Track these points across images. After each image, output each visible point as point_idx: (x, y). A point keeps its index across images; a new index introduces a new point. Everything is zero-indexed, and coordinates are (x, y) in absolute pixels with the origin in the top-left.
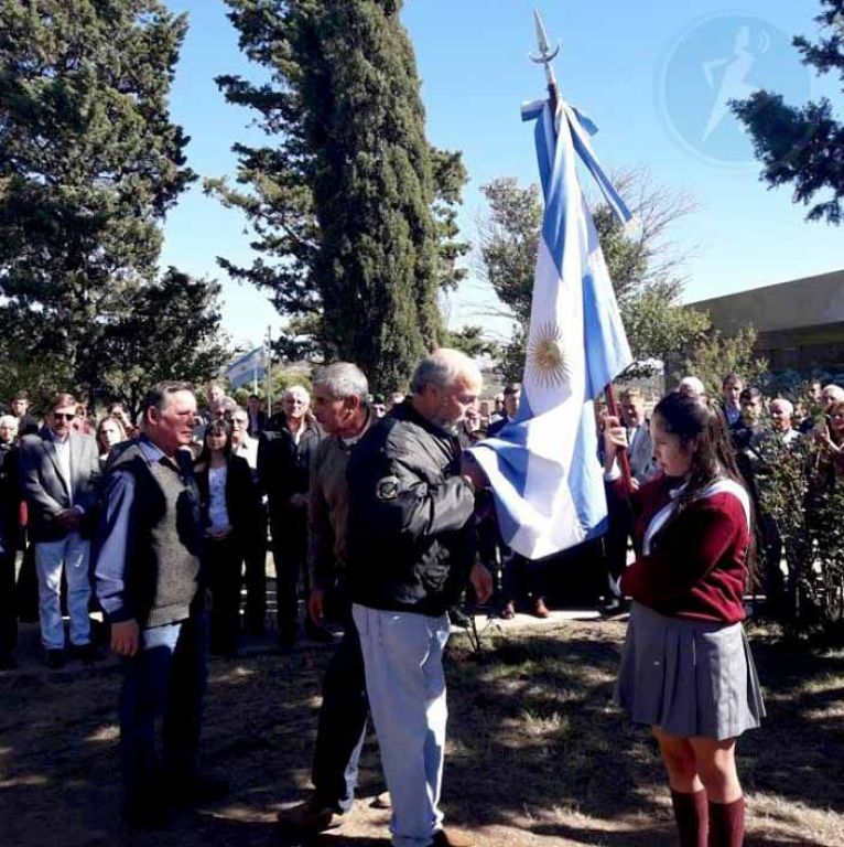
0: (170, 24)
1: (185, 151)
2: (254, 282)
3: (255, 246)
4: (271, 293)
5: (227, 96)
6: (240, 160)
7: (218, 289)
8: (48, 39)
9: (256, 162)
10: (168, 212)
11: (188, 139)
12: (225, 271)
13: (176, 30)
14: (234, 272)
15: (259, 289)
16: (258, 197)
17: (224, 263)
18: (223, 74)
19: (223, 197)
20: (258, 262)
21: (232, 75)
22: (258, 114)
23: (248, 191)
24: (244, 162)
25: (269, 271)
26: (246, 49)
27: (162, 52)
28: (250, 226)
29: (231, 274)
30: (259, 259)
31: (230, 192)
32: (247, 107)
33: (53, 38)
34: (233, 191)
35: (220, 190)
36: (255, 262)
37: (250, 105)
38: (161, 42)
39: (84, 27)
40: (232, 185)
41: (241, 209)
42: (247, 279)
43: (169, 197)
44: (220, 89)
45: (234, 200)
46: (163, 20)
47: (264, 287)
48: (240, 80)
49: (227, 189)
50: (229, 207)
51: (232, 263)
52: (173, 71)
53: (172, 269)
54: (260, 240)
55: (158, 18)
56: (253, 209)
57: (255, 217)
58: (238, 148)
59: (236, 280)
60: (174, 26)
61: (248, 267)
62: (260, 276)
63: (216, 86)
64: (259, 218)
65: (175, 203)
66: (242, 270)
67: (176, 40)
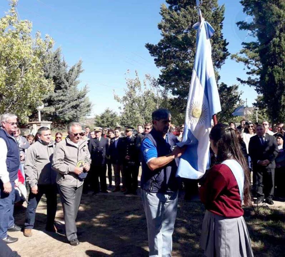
0: (219, 10)
1: (227, 47)
2: (249, 85)
3: (248, 73)
4: (255, 87)
5: (239, 28)
6: (243, 47)
7: (236, 88)
9: (248, 46)
10: (222, 66)
11: (228, 43)
12: (239, 82)
13: (221, 11)
14: (242, 82)
15: (250, 87)
16: (247, 58)
17: (239, 79)
18: (239, 21)
19: (237, 59)
21: (241, 21)
22: (249, 32)
23: (244, 56)
24: (245, 48)
25: (253, 81)
26: (245, 12)
27: (218, 18)
28: (246, 67)
29: (241, 83)
30: (250, 77)
31: (239, 57)
32: (246, 30)
34: (240, 57)
35: (235, 58)
36: (248, 78)
37: (247, 29)
38: (217, 15)
40: (239, 55)
41: (242, 62)
42: (246, 83)
43: (221, 62)
44: (238, 26)
45: (240, 60)
46: (217, 9)
47: (252, 86)
48: (244, 22)
49: (238, 57)
50: (238, 62)
51: (242, 79)
52: (222, 23)
53: (223, 83)
54: (249, 71)
56: (246, 62)
57: (247, 64)
58: (243, 43)
59: (243, 85)
61: (246, 80)
62: (250, 82)
63: (237, 25)
64: (248, 65)
65: (224, 63)
66: (245, 81)
67: (222, 14)
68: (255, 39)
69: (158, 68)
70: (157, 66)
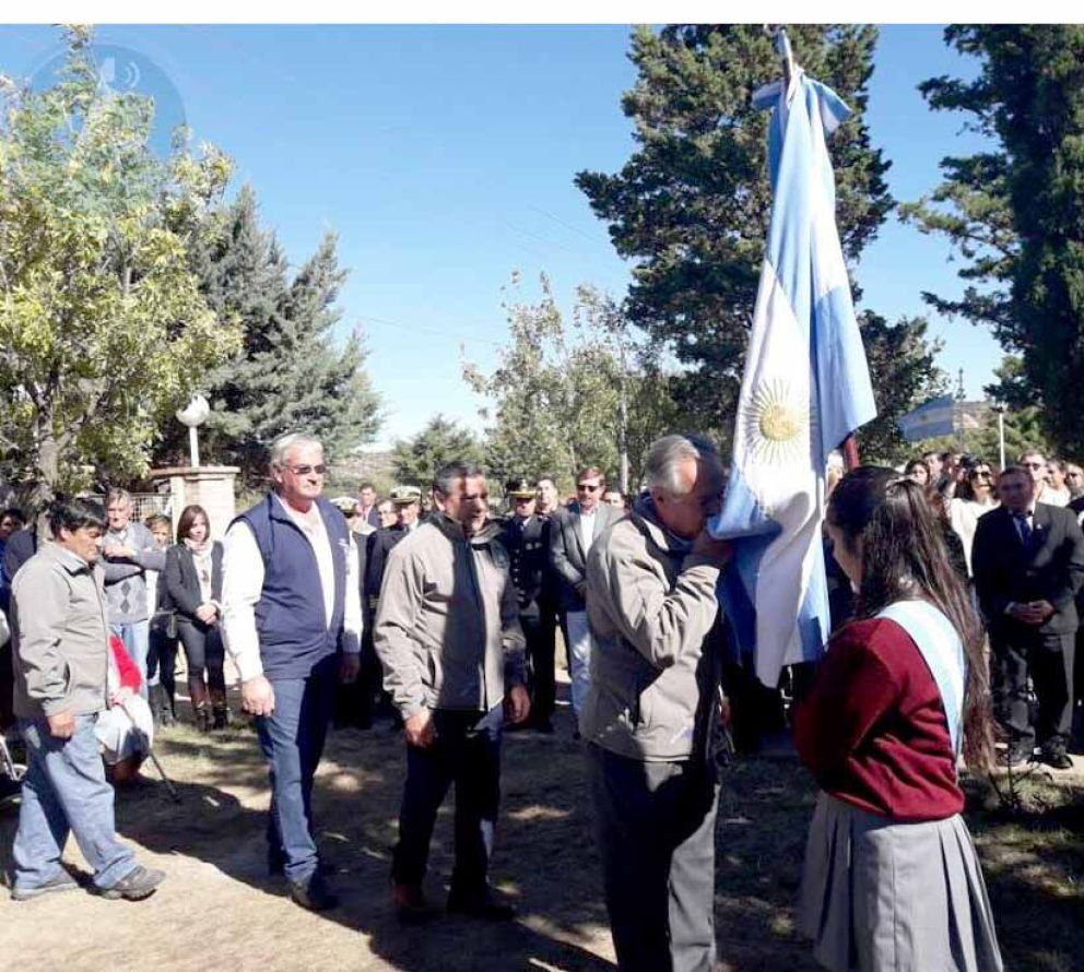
0: (855, 37)
1: (885, 178)
2: (969, 317)
3: (964, 274)
4: (993, 327)
5: (931, 102)
6: (945, 176)
7: (922, 329)
8: (723, 89)
9: (965, 172)
11: (889, 164)
12: (933, 308)
13: (865, 41)
14: (944, 307)
15: (974, 324)
16: (960, 215)
17: (930, 298)
18: (927, 78)
19: (921, 222)
20: (970, 292)
21: (938, 76)
22: (970, 116)
23: (947, 209)
24: (950, 177)
25: (987, 302)
26: (954, 42)
27: (849, 71)
28: (956, 250)
29: (939, 310)
30: (971, 288)
31: (929, 214)
32: (956, 111)
33: (727, 86)
34: (934, 213)
35: (916, 215)
36: (966, 292)
37: (958, 107)
38: (847, 60)
39: (764, 65)
40: (931, 208)
41: (943, 232)
42: (959, 313)
44: (925, 97)
45: (933, 224)
46: (848, 36)
47: (980, 322)
48: (948, 81)
49: (925, 212)
50: (927, 233)
51: (941, 297)
52: (865, 89)
53: (869, 312)
55: (843, 33)
56: (958, 231)
57: (961, 240)
58: (947, 162)
59: (946, 316)
60: (860, 38)
61: (960, 299)
62: (972, 308)
63: (920, 93)
64: (966, 240)
65: (875, 237)
66: (952, 304)
67: (864, 53)
68: (993, 145)
69: (625, 259)
70: (620, 252)
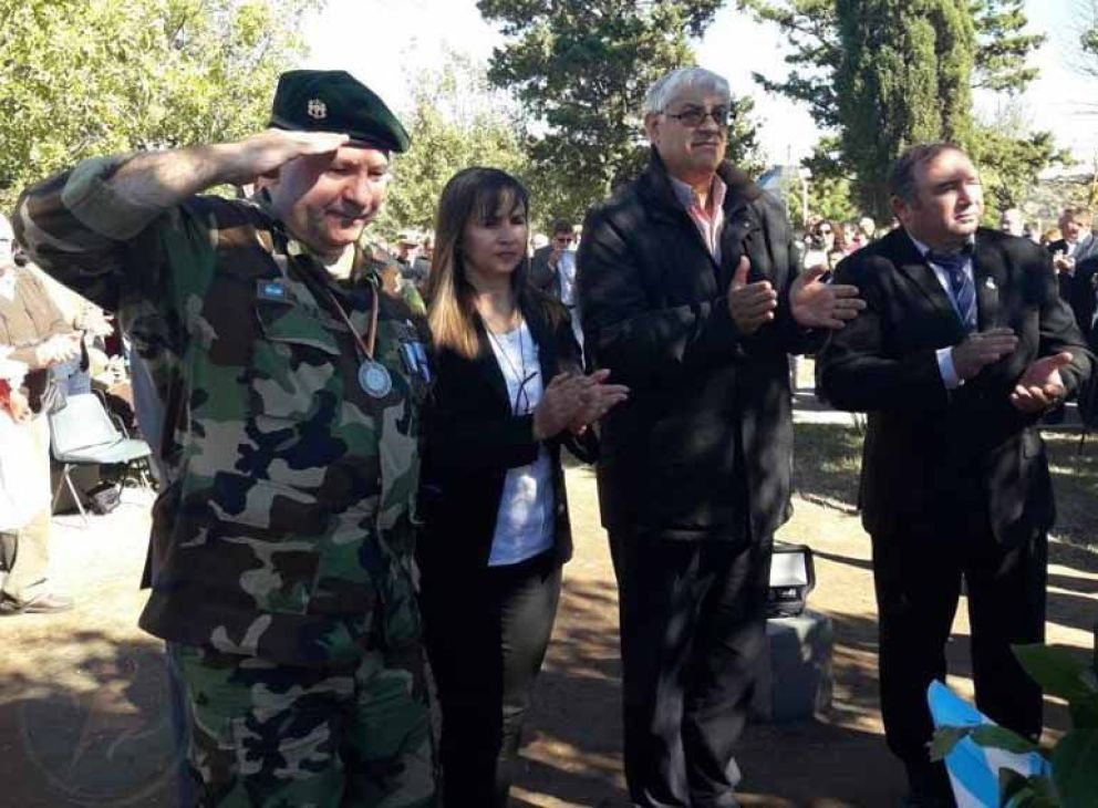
2: (790, 96)
3: (790, 59)
4: (809, 106)
7: (750, 106)
10: (706, 32)
12: (760, 87)
14: (769, 86)
15: (795, 104)
16: (790, 8)
17: (759, 78)
19: (756, 12)
20: (793, 76)
25: (806, 85)
28: (784, 39)
29: (766, 89)
30: (795, 73)
31: (763, 6)
34: (768, 4)
35: (752, 5)
36: (790, 76)
41: (774, 22)
42: (782, 92)
43: (705, 15)
45: (766, 14)
47: (799, 101)
50: (760, 22)
51: (768, 79)
54: (795, 51)
56: (787, 22)
57: (788, 30)
61: (784, 80)
62: (796, 89)
64: (792, 31)
65: (713, 20)
66: (777, 84)
69: (489, 23)
70: (485, 15)
